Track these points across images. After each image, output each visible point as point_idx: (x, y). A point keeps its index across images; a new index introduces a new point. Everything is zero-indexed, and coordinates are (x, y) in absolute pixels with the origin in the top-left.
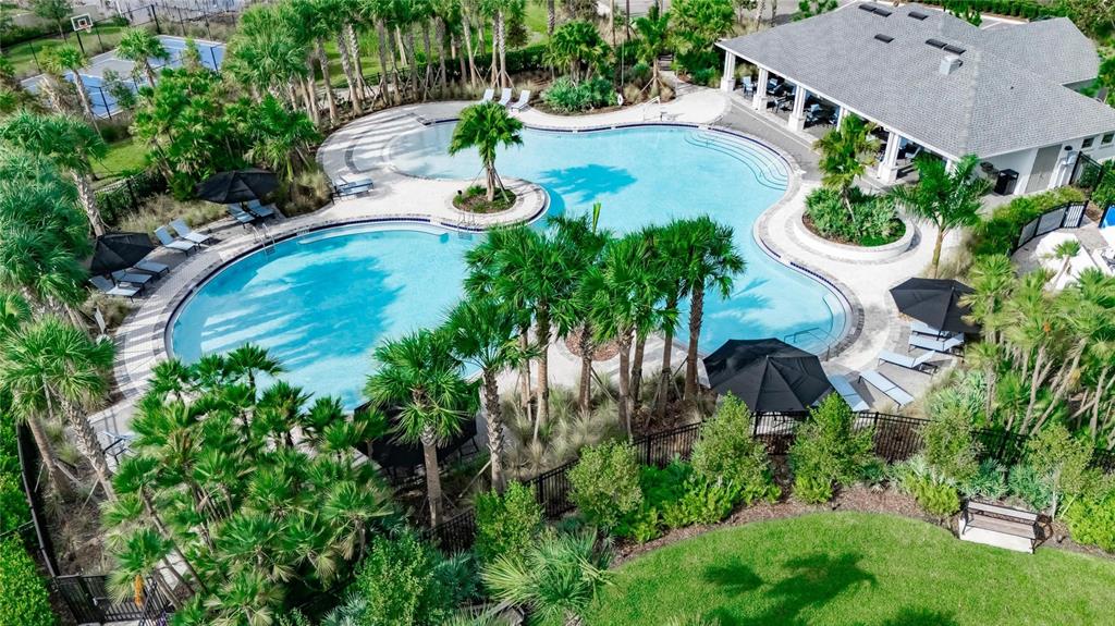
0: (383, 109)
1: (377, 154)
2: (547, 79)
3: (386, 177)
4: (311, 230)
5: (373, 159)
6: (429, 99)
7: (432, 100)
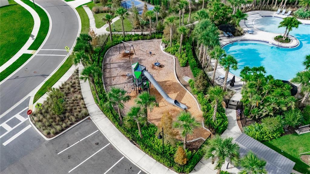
0: (250, 11)
1: (251, 23)
2: (294, 7)
3: (255, 30)
4: (241, 40)
5: (250, 24)
6: (262, 10)
7: (263, 10)
